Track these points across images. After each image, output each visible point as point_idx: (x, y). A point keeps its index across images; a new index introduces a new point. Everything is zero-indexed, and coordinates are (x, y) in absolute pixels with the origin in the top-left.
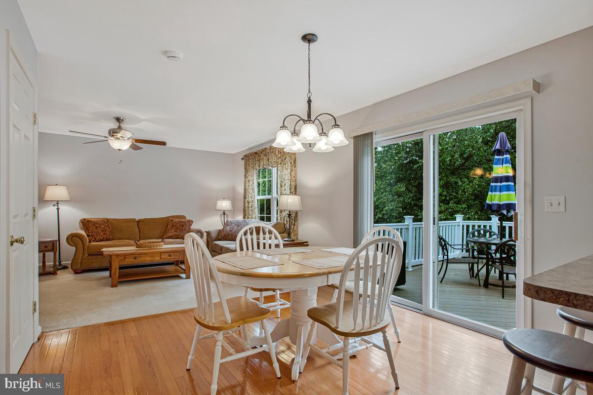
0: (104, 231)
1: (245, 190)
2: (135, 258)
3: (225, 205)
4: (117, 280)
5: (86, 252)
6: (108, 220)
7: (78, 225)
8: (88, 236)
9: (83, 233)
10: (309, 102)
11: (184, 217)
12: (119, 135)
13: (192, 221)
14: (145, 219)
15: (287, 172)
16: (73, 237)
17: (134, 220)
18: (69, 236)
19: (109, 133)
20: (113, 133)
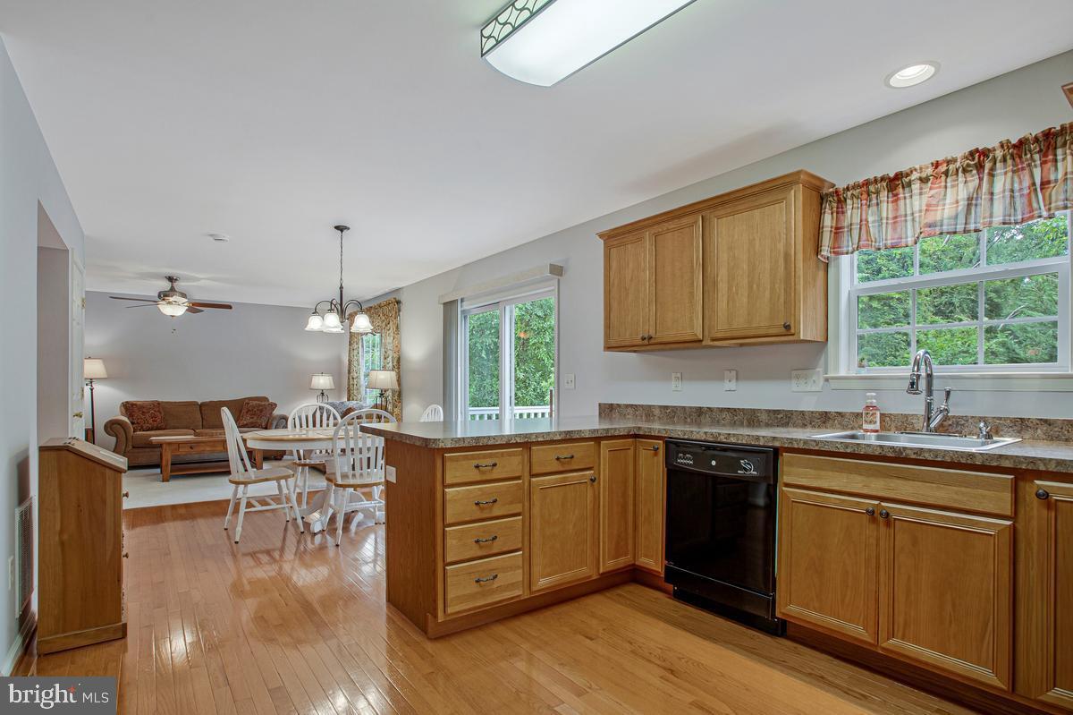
0: (154, 417)
1: (350, 361)
2: (191, 448)
3: (323, 381)
4: (170, 474)
5: (130, 444)
6: (159, 404)
7: (119, 409)
8: (133, 423)
9: (126, 419)
10: (341, 288)
11: (265, 399)
12: (171, 299)
13: (276, 405)
14: (211, 402)
15: (390, 340)
16: (113, 424)
17: (194, 404)
18: (107, 423)
19: (159, 296)
20: (163, 296)
